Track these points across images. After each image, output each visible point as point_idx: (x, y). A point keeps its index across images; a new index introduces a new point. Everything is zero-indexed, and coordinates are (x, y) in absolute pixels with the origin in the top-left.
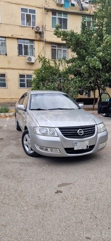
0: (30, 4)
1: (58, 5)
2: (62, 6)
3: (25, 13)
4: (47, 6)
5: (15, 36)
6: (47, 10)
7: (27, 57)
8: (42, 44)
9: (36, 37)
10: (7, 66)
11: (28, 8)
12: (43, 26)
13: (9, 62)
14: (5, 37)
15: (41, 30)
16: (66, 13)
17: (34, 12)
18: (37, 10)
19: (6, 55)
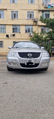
0: (31, 9)
1: (45, 8)
2: (47, 8)
3: (29, 13)
4: (39, 9)
5: (24, 24)
6: (39, 11)
7: (29, 33)
8: (36, 27)
9: (34, 24)
10: (20, 38)
11: (31, 11)
12: (37, 18)
13: (21, 36)
14: (20, 25)
15: (36, 20)
16: (49, 11)
17: (33, 12)
18: (35, 11)
19: (20, 33)
